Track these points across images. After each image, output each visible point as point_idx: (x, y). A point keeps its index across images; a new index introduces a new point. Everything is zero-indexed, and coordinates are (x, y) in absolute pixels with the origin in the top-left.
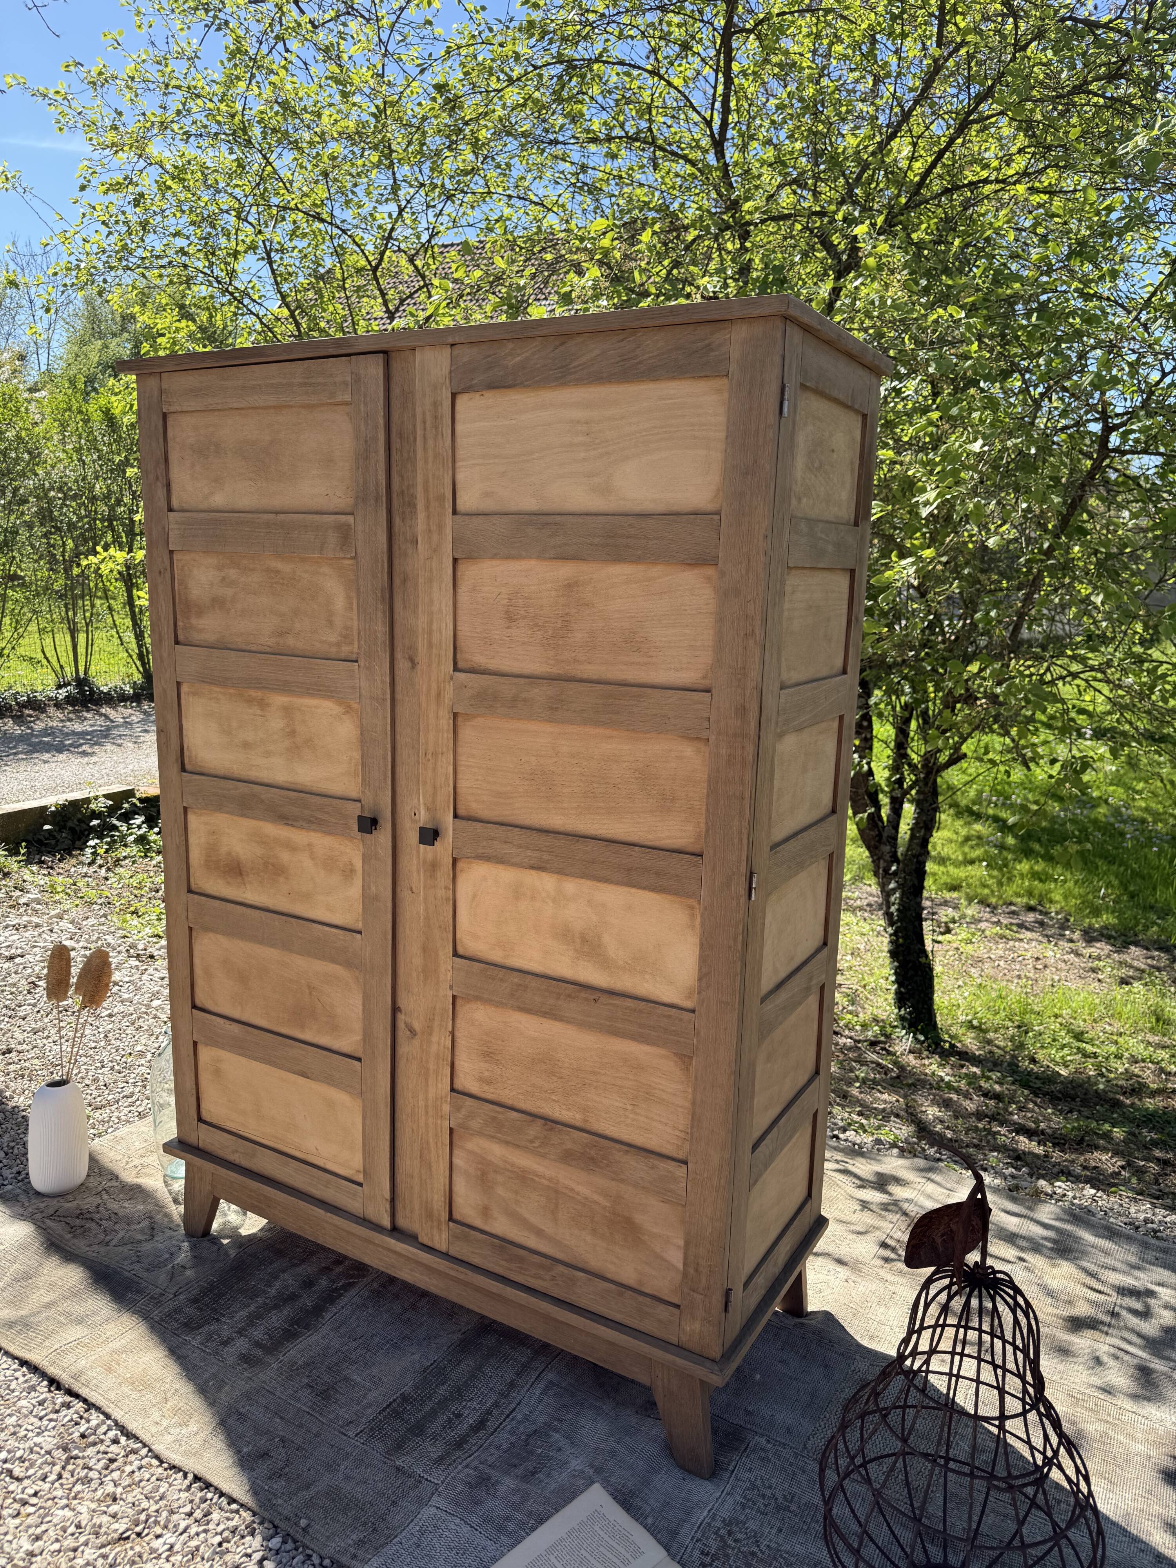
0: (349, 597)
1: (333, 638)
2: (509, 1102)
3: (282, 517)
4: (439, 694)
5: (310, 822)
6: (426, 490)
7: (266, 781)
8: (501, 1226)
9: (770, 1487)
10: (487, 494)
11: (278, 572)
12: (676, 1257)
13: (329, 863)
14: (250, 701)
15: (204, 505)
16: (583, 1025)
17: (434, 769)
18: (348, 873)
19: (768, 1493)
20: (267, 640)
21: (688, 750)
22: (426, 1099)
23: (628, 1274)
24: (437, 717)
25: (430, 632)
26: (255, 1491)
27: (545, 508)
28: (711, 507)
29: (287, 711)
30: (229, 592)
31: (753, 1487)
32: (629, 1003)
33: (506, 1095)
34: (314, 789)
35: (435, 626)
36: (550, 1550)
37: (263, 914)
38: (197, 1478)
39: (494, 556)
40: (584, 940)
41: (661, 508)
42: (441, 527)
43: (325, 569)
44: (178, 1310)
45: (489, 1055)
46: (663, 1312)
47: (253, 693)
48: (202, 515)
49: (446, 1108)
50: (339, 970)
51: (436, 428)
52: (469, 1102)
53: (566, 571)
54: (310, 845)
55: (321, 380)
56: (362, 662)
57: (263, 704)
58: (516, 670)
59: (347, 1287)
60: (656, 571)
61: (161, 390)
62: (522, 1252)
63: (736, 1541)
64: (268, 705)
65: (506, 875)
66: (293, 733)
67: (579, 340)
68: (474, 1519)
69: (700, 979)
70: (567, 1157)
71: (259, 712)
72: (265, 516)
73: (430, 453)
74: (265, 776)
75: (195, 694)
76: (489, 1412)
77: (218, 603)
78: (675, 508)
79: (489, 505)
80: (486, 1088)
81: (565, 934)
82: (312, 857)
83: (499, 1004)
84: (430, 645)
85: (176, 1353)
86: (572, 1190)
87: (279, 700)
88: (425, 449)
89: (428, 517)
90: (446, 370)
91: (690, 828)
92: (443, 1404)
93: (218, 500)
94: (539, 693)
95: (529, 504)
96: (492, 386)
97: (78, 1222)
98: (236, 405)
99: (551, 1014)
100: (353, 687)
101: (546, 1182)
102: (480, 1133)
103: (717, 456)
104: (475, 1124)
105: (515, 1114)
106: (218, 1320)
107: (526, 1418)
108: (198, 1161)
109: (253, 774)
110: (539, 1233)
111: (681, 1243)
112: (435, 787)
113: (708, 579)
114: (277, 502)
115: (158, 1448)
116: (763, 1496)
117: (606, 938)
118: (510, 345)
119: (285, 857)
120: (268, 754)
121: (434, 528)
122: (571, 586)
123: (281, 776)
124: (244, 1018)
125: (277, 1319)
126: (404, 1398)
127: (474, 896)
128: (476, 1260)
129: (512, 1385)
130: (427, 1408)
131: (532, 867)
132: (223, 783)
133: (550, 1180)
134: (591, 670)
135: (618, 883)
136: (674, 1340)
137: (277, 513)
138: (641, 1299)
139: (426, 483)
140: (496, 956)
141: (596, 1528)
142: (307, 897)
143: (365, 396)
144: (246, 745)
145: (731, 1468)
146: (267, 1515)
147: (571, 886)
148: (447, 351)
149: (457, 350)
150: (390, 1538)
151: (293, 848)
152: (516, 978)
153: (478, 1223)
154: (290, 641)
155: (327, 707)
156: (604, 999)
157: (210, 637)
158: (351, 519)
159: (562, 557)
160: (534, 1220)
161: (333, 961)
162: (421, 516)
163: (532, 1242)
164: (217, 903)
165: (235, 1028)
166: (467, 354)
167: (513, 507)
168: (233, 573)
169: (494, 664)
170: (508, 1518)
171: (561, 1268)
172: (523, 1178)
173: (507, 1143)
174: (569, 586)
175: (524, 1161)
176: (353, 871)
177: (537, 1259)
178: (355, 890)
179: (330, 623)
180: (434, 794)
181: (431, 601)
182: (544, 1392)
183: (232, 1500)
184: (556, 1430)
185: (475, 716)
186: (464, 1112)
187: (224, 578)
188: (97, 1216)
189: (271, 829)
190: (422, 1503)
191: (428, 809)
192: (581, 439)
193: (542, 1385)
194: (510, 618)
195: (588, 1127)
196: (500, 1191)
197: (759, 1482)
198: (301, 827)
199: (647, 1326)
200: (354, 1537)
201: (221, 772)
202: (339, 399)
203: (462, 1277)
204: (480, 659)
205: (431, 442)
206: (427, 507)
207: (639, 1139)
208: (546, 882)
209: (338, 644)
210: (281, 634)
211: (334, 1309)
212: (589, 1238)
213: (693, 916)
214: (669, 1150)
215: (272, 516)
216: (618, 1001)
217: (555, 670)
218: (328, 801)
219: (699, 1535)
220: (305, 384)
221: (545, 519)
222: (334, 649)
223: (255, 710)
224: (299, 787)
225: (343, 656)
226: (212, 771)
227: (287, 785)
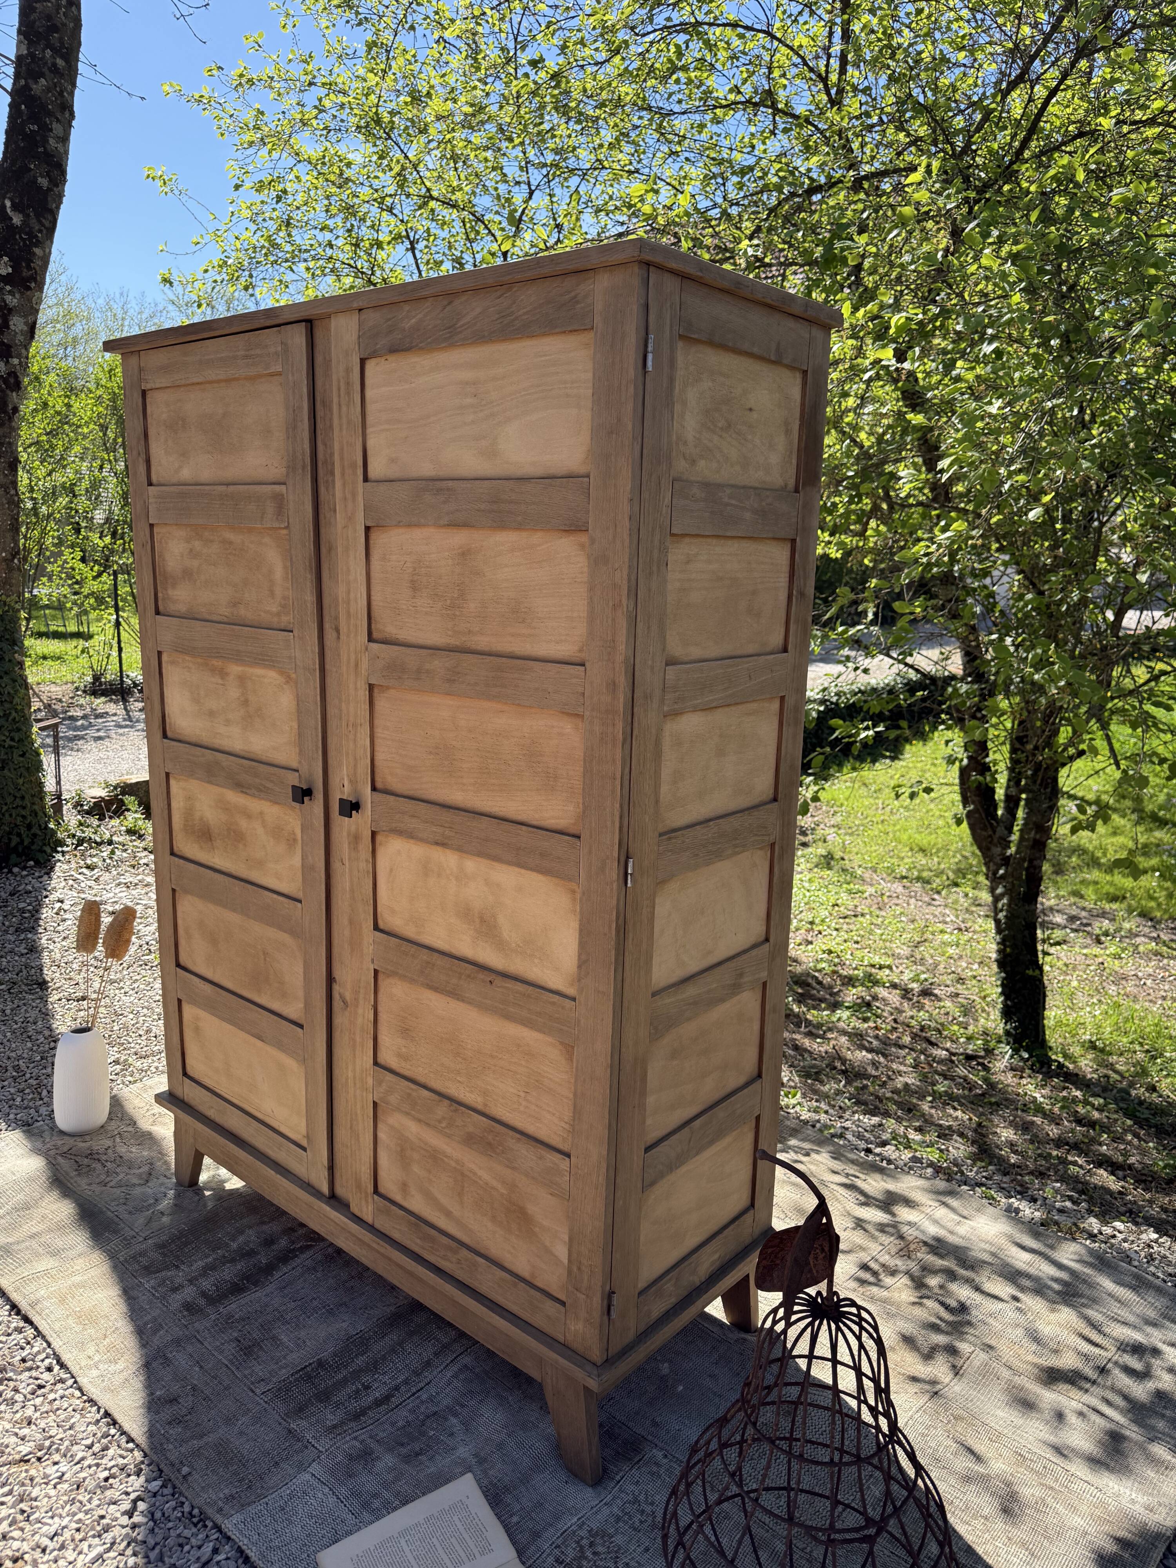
0: (285, 567)
1: (274, 609)
2: (422, 1079)
3: (232, 488)
4: (357, 665)
5: (260, 790)
6: (342, 459)
7: (227, 749)
8: (416, 1204)
9: (652, 1504)
10: (393, 461)
11: (231, 543)
12: (562, 1252)
13: (276, 832)
14: (213, 670)
15: (175, 479)
16: (482, 1007)
17: (355, 741)
18: (291, 842)
19: (648, 1509)
20: (225, 611)
21: (568, 726)
22: (354, 1071)
23: (522, 1264)
24: (356, 688)
25: (348, 603)
26: (151, 1434)
27: (442, 473)
28: (583, 470)
29: (242, 680)
30: (195, 563)
31: (636, 1501)
32: (520, 987)
33: (419, 1072)
34: (264, 758)
35: (352, 595)
36: (402, 1534)
37: (228, 879)
38: (107, 1414)
39: (399, 524)
40: (482, 920)
41: (540, 472)
42: (354, 495)
43: (267, 540)
44: (142, 1254)
45: (405, 1032)
46: (550, 1307)
47: (215, 663)
48: (172, 489)
49: (370, 1081)
50: (286, 938)
51: (348, 394)
52: (389, 1077)
53: (459, 538)
54: (261, 813)
55: (258, 351)
56: (296, 632)
57: (223, 674)
58: (421, 641)
59: (303, 1249)
60: (537, 538)
61: (140, 370)
62: (433, 1232)
63: (595, 1553)
64: (227, 674)
65: (418, 850)
66: (246, 703)
67: (463, 298)
68: (343, 1491)
69: (579, 967)
70: (469, 1140)
71: (220, 681)
72: (220, 488)
73: (344, 420)
74: (225, 743)
75: (173, 663)
76: (397, 1388)
77: (188, 574)
78: (552, 471)
79: (395, 472)
80: (403, 1064)
81: (466, 913)
82: (264, 825)
83: (412, 981)
84: (348, 613)
85: (128, 1294)
86: (475, 1174)
87: (235, 669)
88: (340, 416)
89: (344, 485)
90: (355, 336)
91: (571, 808)
92: (356, 1374)
93: (186, 474)
94: (439, 664)
95: (427, 469)
96: (394, 350)
97: (86, 1161)
98: (195, 380)
99: (454, 994)
100: (290, 658)
101: (453, 1164)
102: (398, 1110)
103: (587, 415)
104: (395, 1100)
105: (426, 1093)
106: (177, 1267)
107: (431, 1399)
108: (182, 1115)
109: (218, 742)
110: (448, 1214)
111: (566, 1238)
112: (355, 759)
113: (582, 546)
114: (230, 474)
115: (83, 1381)
116: (643, 1512)
117: (501, 920)
118: (406, 307)
119: (243, 824)
120: (228, 722)
121: (349, 496)
122: (465, 554)
123: (237, 745)
124: (216, 979)
125: (228, 1273)
126: (321, 1364)
127: (391, 870)
128: (396, 1236)
129: (428, 1364)
130: (340, 1376)
131: (437, 844)
132: (193, 750)
133: (457, 1162)
134: (482, 642)
135: (509, 863)
136: (561, 1338)
137: (228, 484)
138: (533, 1292)
139: (342, 449)
140: (410, 931)
141: (455, 1518)
142: (260, 864)
143: (292, 365)
144: (212, 714)
145: (618, 1478)
146: (155, 1458)
147: (471, 864)
148: (355, 316)
149: (365, 315)
150: (261, 1497)
151: (249, 816)
152: (424, 955)
153: (398, 1198)
154: (243, 612)
155: (271, 676)
156: (499, 981)
157: (182, 608)
158: (283, 488)
159: (455, 525)
160: (444, 1201)
161: (280, 928)
162: (338, 484)
163: (442, 1223)
164: (192, 866)
165: (208, 988)
166: (373, 318)
167: (415, 473)
168: (197, 544)
169: (404, 635)
170: (376, 1496)
171: (465, 1253)
172: (434, 1157)
173: (420, 1121)
174: (463, 554)
175: (436, 1141)
176: (295, 840)
177: (445, 1240)
178: (296, 860)
179: (272, 594)
180: (355, 766)
181: (348, 570)
182: (455, 1376)
183: (130, 1440)
184: (456, 1415)
185: (388, 688)
186: (384, 1086)
187: (191, 550)
188: (104, 1158)
189: (234, 797)
190: (302, 1467)
191: (351, 781)
192: (469, 401)
193: (455, 1368)
194: (415, 587)
195: (487, 1111)
196: (416, 1169)
197: (642, 1497)
198: (253, 795)
199: (538, 1321)
200: (226, 1491)
201: (193, 740)
202: (272, 370)
203: (382, 1250)
204: (390, 630)
205: (344, 409)
206: (343, 474)
207: (531, 1129)
208: (449, 859)
209: (278, 614)
210: (235, 604)
211: (285, 1270)
212: (489, 1224)
213: (574, 900)
214: (556, 1141)
215: (224, 488)
216: (510, 984)
217: (454, 642)
218: (273, 770)
219: (559, 1542)
220: (246, 357)
221: (439, 484)
222: (276, 619)
223: (217, 679)
224: (252, 756)
225: (282, 626)
226: (187, 739)
227: (243, 754)
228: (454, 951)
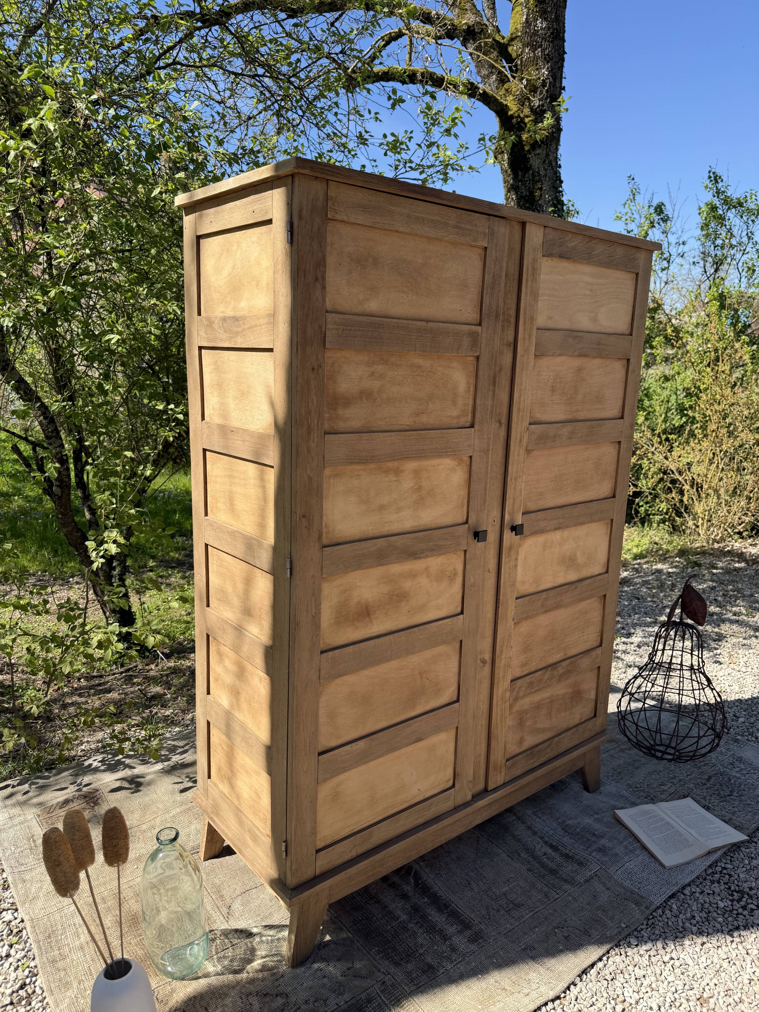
0: (468, 383)
1: (455, 413)
2: (534, 669)
3: (431, 325)
4: (521, 441)
5: (433, 550)
6: (525, 313)
7: (396, 531)
8: (530, 741)
11: (420, 367)
13: (440, 576)
14: (387, 471)
15: (359, 309)
18: (452, 577)
20: (406, 421)
24: (519, 455)
25: (519, 403)
27: (574, 328)
28: (627, 332)
29: (417, 473)
32: (588, 582)
33: (533, 666)
34: (434, 526)
35: (522, 398)
37: (391, 637)
39: (553, 355)
40: (570, 559)
42: (530, 336)
43: (455, 364)
45: (526, 649)
46: (590, 724)
47: (390, 464)
48: (361, 318)
49: (508, 694)
51: (533, 275)
52: (519, 682)
53: (577, 362)
54: (427, 568)
55: (468, 226)
56: (477, 427)
57: (398, 472)
58: (553, 420)
64: (402, 471)
65: (540, 539)
71: (394, 479)
72: (419, 323)
73: (529, 290)
74: (395, 527)
75: (335, 476)
77: (364, 394)
79: (550, 324)
82: (428, 576)
83: (534, 616)
84: (519, 410)
87: (411, 465)
88: (527, 287)
89: (524, 330)
90: (541, 241)
94: (566, 430)
95: (566, 325)
96: (561, 256)
98: (401, 229)
99: (558, 606)
100: (470, 446)
101: (547, 701)
102: (524, 696)
104: (521, 694)
105: (540, 673)
109: (386, 529)
110: (544, 730)
112: (514, 500)
113: (624, 366)
114: (424, 312)
117: (579, 554)
118: (570, 235)
119: (407, 585)
120: (399, 510)
121: (527, 337)
122: (579, 371)
123: (408, 525)
124: (366, 732)
126: (531, 870)
127: (525, 558)
128: (519, 772)
131: (556, 529)
132: (363, 544)
133: (549, 698)
134: (582, 415)
135: (587, 522)
136: (593, 734)
137: (427, 321)
140: (534, 588)
142: (423, 608)
143: (496, 246)
144: (382, 508)
146: (616, 941)
149: (548, 230)
151: (413, 575)
152: (544, 595)
153: (518, 751)
154: (424, 419)
155: (448, 462)
156: (579, 585)
157: (356, 424)
158: (479, 329)
159: (580, 356)
161: (443, 643)
166: (551, 234)
167: (560, 325)
168: (380, 368)
171: (556, 739)
172: (538, 706)
175: (537, 697)
176: (455, 574)
178: (458, 587)
179: (454, 403)
180: (513, 503)
183: (600, 959)
186: (516, 690)
187: (373, 373)
189: (396, 568)
191: (510, 514)
194: (553, 390)
195: (566, 657)
196: (528, 723)
198: (427, 557)
199: (587, 735)
201: (357, 537)
202: (479, 243)
204: (539, 416)
205: (530, 283)
206: (525, 323)
207: (584, 647)
208: (557, 536)
209: (458, 417)
210: (417, 415)
212: (564, 714)
214: (594, 645)
215: (423, 323)
216: (584, 583)
217: (569, 417)
218: (446, 530)
220: (457, 227)
221: (576, 334)
222: (455, 421)
223: (392, 477)
224: (422, 528)
225: (461, 424)
226: (348, 539)
227: (412, 529)
228: (556, 585)
